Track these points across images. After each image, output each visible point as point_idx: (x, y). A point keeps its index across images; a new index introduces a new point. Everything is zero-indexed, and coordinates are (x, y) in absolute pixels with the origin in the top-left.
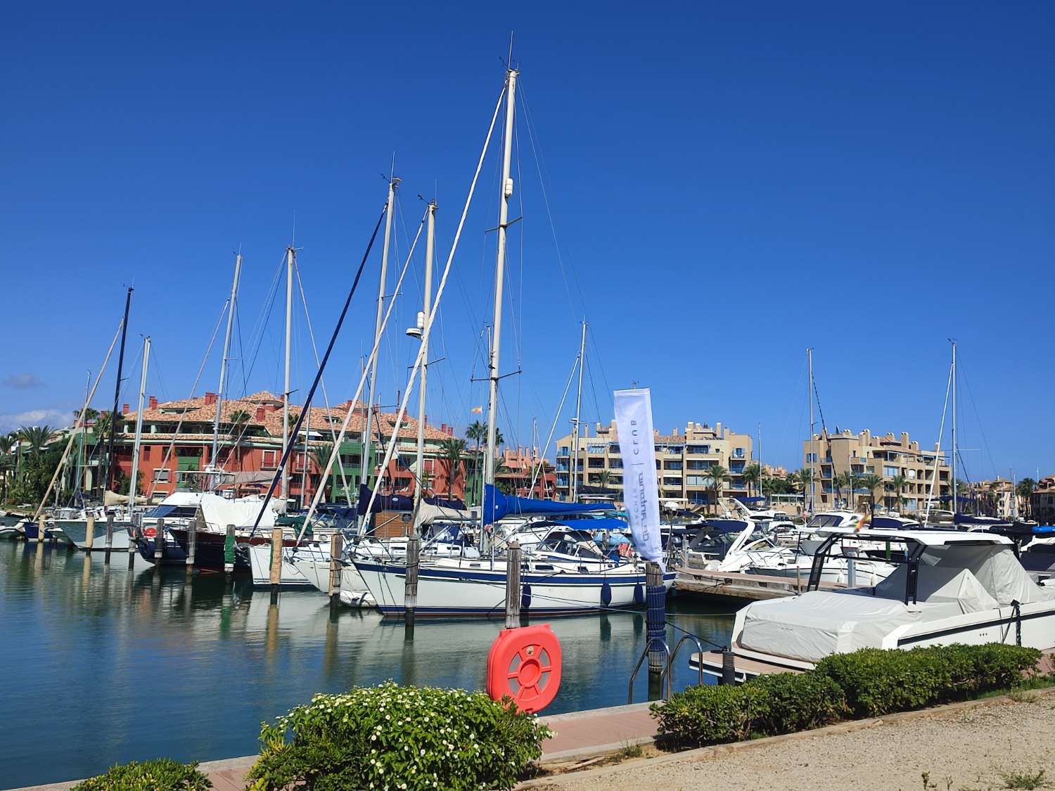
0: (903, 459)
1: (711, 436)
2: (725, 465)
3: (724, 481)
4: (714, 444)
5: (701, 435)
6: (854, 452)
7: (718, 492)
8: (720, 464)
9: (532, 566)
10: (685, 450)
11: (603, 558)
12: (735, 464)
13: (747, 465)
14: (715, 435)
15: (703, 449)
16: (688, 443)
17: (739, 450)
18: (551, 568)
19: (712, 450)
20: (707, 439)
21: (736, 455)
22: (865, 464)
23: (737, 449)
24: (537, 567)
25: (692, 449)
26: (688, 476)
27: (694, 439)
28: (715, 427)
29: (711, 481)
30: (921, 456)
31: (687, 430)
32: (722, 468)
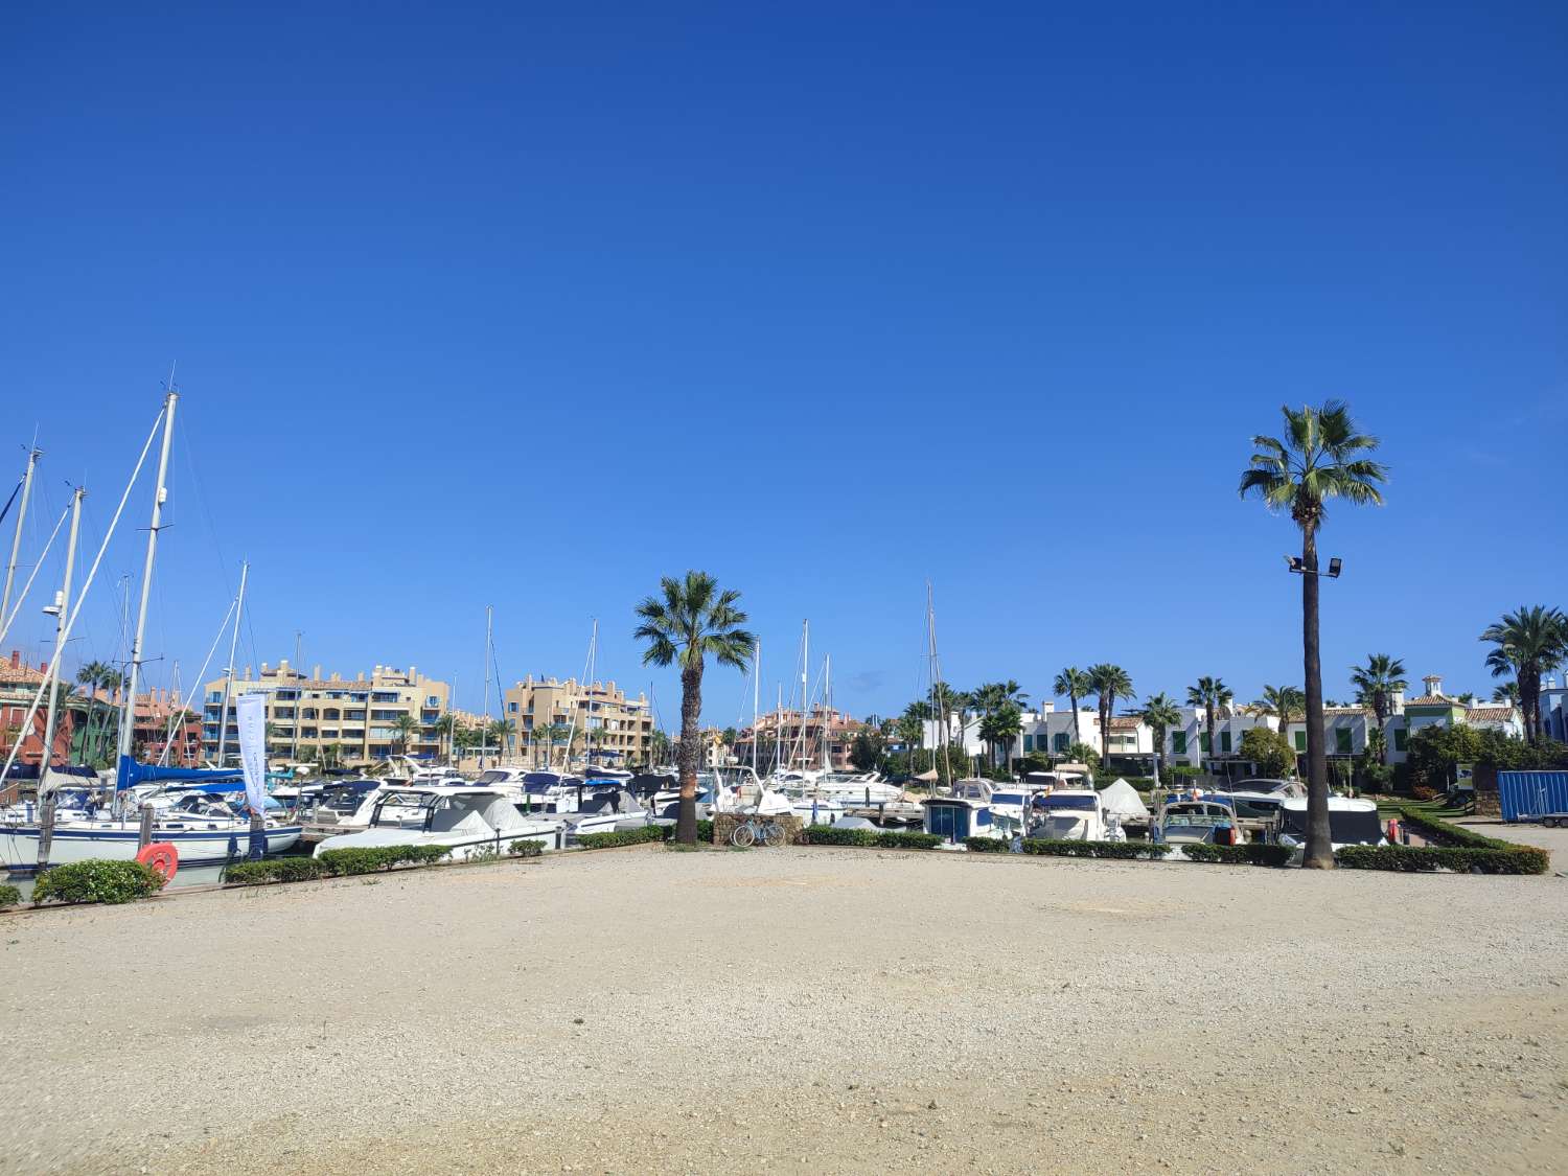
0: (607, 709)
1: (403, 682)
2: (416, 715)
3: (414, 733)
4: (405, 692)
5: (391, 682)
6: (558, 702)
7: (405, 746)
8: (410, 715)
9: (163, 826)
10: (370, 698)
11: (232, 816)
12: (427, 715)
13: (440, 715)
14: (407, 681)
15: (391, 696)
16: (374, 690)
17: (433, 699)
18: (181, 826)
19: (402, 699)
20: (397, 685)
21: (429, 704)
22: (568, 715)
23: (431, 698)
24: (169, 826)
25: (378, 697)
26: (372, 727)
27: (383, 685)
28: (408, 673)
29: (398, 734)
30: (624, 706)
31: (375, 674)
32: (411, 718)
